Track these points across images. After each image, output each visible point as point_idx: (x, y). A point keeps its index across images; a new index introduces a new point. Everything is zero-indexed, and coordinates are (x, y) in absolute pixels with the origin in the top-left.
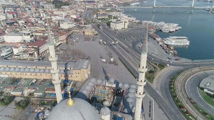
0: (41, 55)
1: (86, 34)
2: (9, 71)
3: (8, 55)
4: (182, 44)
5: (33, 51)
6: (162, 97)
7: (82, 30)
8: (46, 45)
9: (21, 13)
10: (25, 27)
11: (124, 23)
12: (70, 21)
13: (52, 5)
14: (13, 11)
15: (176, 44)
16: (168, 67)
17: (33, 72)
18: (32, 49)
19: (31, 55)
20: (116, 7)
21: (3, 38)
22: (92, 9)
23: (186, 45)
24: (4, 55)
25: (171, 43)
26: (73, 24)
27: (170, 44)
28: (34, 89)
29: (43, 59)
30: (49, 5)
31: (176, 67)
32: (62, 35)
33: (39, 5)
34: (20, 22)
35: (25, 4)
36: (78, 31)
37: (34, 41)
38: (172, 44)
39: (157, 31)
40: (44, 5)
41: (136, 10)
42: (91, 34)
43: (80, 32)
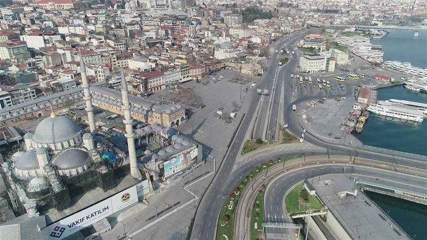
0: (152, 90)
1: (243, 71)
2: (100, 100)
3: (117, 83)
4: (405, 118)
5: (139, 83)
6: (232, 173)
7: (239, 65)
8: (161, 79)
9: (181, 28)
10: (167, 50)
11: (326, 60)
12: (230, 49)
13: (236, 18)
15: (389, 115)
16: (300, 142)
17: (115, 105)
18: (138, 81)
19: (135, 87)
22: (318, 27)
23: (414, 122)
24: (112, 83)
25: (380, 112)
26: (234, 53)
27: (377, 112)
28: (106, 122)
29: (149, 95)
30: (233, 18)
31: (315, 146)
32: (196, 68)
33: (219, 16)
34: (166, 42)
36: (234, 65)
37: (150, 71)
38: (382, 113)
40: (225, 17)
41: (416, 34)
42: (250, 72)
43: (236, 67)
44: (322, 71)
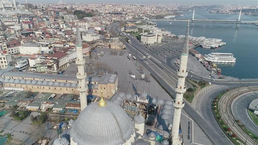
0: (61, 68)
1: (113, 47)
2: (24, 84)
4: (227, 61)
5: (52, 63)
6: (203, 118)
7: (108, 44)
8: (66, 58)
9: (37, 23)
10: (42, 38)
11: (156, 36)
12: (94, 33)
13: (73, 16)
14: (29, 20)
15: (219, 61)
16: (210, 85)
17: (52, 86)
18: (51, 61)
19: (49, 67)
20: (147, 19)
21: (17, 49)
22: (119, 22)
23: (232, 63)
24: (19, 67)
25: (213, 60)
26: (98, 36)
27: (212, 61)
28: (53, 103)
30: (70, 16)
31: (220, 86)
32: (85, 48)
33: (59, 15)
34: (37, 33)
35: (42, 14)
36: (103, 44)
37: (54, 53)
38: (215, 61)
39: (196, 47)
40: (64, 16)
41: (171, 23)
42: (119, 48)
43: (106, 45)
44: (155, 43)
